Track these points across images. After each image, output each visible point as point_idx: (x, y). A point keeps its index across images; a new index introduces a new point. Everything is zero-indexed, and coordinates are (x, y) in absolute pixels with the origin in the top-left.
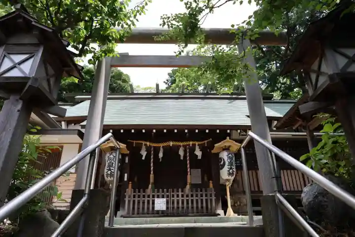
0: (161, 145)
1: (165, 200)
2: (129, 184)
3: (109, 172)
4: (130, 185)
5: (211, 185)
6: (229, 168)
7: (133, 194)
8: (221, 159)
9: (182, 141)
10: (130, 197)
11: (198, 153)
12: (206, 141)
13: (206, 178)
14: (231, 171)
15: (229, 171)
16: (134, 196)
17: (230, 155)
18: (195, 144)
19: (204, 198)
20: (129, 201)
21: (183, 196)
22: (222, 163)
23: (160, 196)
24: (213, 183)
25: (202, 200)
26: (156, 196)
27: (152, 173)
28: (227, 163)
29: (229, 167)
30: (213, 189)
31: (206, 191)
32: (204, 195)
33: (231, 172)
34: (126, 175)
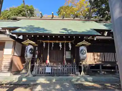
27: (48, 55)
32: (71, 66)
34: (36, 55)
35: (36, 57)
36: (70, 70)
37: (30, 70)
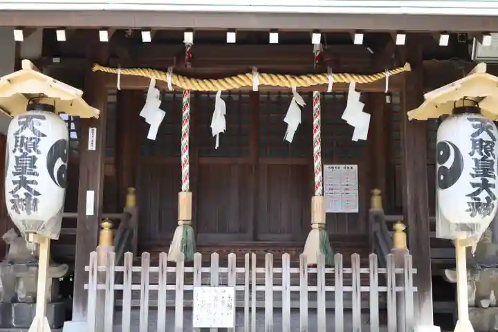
0: (218, 87)
1: (230, 291)
2: (101, 228)
3: (22, 192)
4: (106, 234)
5: (400, 239)
6: (474, 185)
7: (114, 269)
8: (444, 146)
9: (297, 74)
10: (102, 278)
11: (357, 119)
12: (387, 74)
13: (377, 203)
14: (483, 195)
15: (473, 195)
16: (119, 278)
17: (484, 136)
18: (347, 85)
19: (374, 289)
20: (101, 294)
21: (295, 280)
22: (449, 164)
23: (215, 278)
24: (406, 231)
25: (365, 297)
26: (197, 279)
27: (185, 185)
28: (469, 166)
29: (478, 180)
30: (408, 258)
31: (382, 263)
32: (374, 280)
33: (484, 201)
34: (90, 196)
35: (90, 211)
36: (365, 311)
37: (47, 314)
